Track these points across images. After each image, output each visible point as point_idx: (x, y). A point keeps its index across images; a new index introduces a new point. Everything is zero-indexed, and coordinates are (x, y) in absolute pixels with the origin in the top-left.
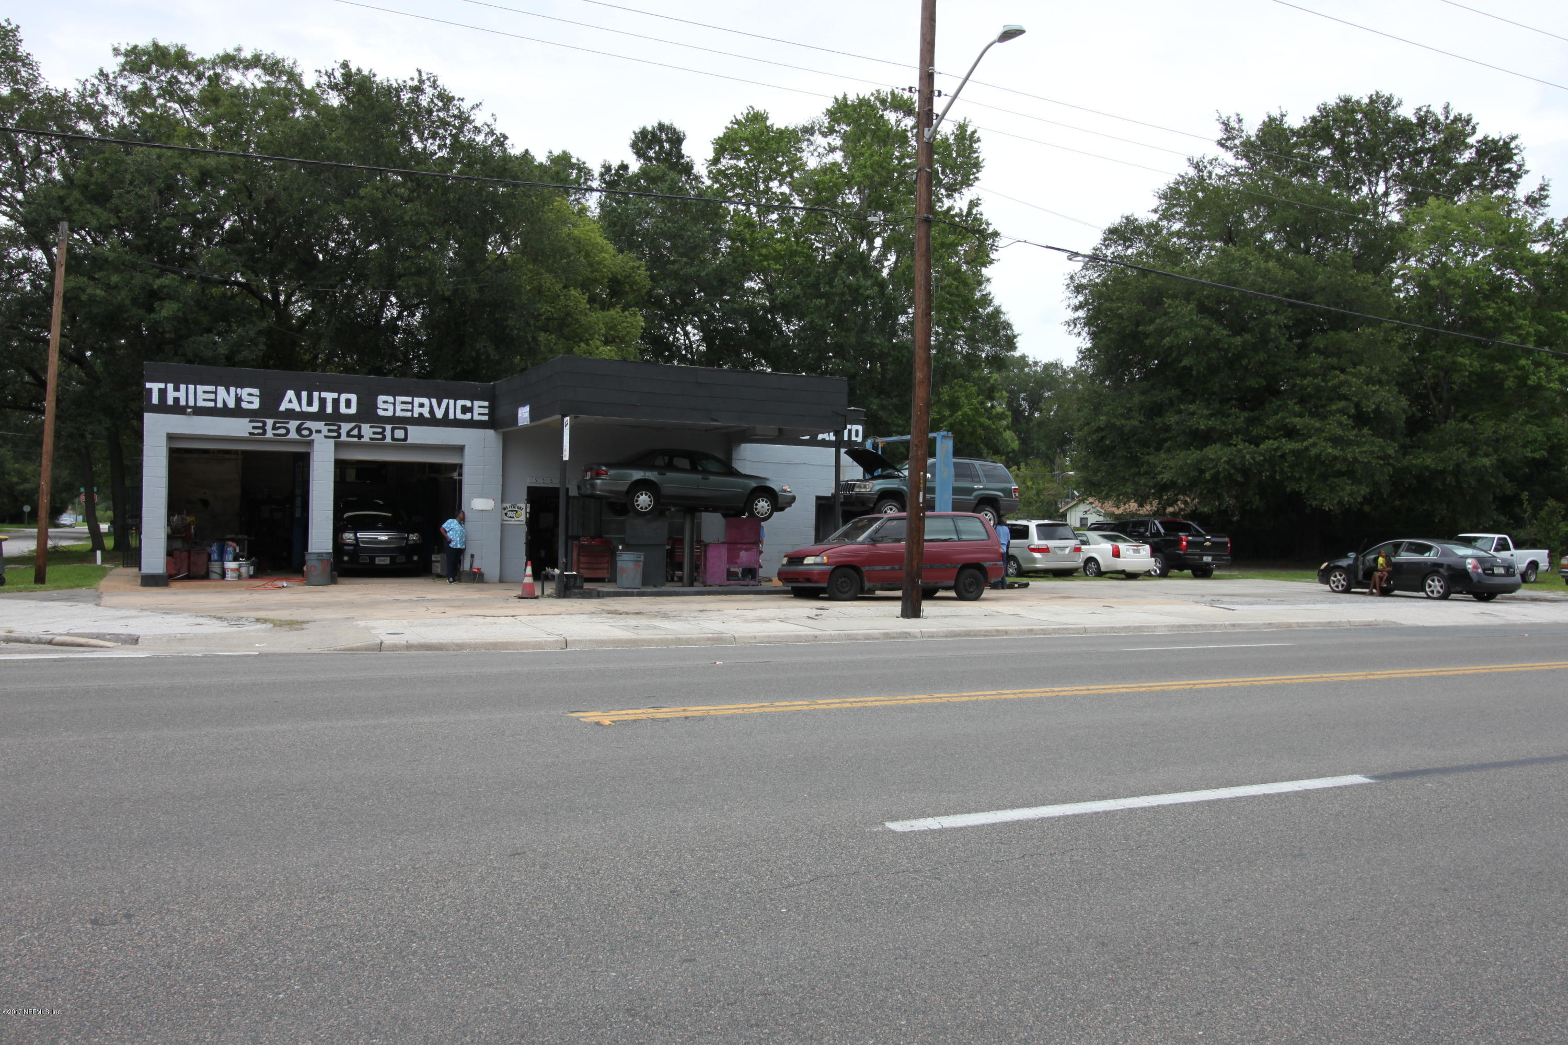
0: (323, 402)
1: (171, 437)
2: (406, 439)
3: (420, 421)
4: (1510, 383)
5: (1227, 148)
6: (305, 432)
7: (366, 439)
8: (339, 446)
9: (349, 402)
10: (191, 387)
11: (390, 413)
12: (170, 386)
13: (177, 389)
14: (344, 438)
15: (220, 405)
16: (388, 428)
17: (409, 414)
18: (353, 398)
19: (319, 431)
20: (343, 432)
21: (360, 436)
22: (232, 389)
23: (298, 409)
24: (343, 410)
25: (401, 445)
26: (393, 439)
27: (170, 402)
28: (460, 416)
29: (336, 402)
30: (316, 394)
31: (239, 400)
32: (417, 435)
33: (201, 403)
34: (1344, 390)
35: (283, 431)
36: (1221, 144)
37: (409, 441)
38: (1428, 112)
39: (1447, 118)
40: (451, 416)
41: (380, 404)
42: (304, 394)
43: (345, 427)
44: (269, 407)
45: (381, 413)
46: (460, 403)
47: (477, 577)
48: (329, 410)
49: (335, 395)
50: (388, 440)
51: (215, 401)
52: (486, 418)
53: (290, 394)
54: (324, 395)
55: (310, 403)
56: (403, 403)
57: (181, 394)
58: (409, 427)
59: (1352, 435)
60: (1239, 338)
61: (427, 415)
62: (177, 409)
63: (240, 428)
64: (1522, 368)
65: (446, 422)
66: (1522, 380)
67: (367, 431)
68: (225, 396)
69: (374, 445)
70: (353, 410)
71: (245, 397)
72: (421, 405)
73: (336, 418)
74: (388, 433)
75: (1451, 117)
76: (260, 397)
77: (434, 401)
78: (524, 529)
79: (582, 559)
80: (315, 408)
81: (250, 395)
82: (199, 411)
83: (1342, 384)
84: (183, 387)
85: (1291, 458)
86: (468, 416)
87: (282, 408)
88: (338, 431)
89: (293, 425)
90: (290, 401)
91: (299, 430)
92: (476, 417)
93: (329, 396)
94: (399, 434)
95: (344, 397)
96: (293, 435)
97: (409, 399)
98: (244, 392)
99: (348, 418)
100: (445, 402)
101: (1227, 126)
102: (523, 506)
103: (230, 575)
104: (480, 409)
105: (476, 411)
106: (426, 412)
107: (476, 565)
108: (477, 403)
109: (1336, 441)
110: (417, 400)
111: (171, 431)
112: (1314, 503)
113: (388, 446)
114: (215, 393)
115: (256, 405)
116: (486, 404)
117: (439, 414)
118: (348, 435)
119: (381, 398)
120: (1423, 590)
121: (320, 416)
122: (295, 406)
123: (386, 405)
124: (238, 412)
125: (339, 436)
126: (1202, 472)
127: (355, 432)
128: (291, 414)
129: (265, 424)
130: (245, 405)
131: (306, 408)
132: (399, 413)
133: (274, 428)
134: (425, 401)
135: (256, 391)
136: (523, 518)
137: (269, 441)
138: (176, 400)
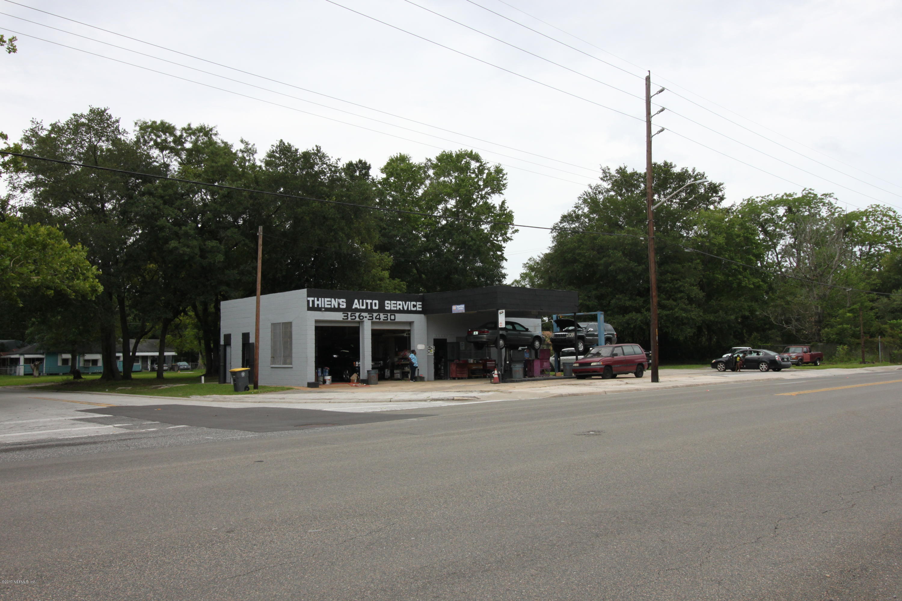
0: (367, 304)
1: (317, 321)
2: (395, 320)
3: (400, 311)
4: (735, 285)
5: (604, 180)
6: (361, 318)
7: (382, 320)
8: (373, 323)
9: (375, 304)
10: (323, 299)
11: (389, 308)
12: (316, 299)
13: (318, 300)
14: (374, 320)
15: (333, 307)
16: (389, 314)
17: (395, 309)
18: (377, 302)
19: (366, 317)
20: (374, 317)
21: (380, 319)
22: (337, 299)
23: (359, 308)
24: (374, 308)
25: (393, 322)
26: (391, 320)
27: (316, 306)
28: (413, 309)
29: (371, 304)
30: (365, 301)
31: (339, 304)
32: (400, 317)
33: (326, 306)
34: (682, 289)
35: (354, 317)
36: (602, 179)
37: (396, 320)
38: (686, 170)
39: (693, 173)
40: (410, 309)
41: (386, 305)
42: (361, 301)
43: (375, 315)
44: (349, 308)
45: (386, 308)
46: (413, 303)
47: (421, 379)
48: (369, 308)
49: (371, 301)
50: (389, 320)
51: (331, 305)
52: (421, 309)
53: (356, 301)
54: (368, 301)
55: (363, 305)
56: (394, 304)
57: (319, 302)
58: (396, 314)
59: (689, 307)
60: (641, 267)
61: (402, 309)
62: (319, 309)
63: (338, 316)
64: (739, 279)
65: (408, 312)
66: (739, 284)
67: (382, 316)
68: (334, 303)
69: (385, 322)
70: (377, 308)
71: (341, 303)
72: (400, 305)
73: (370, 311)
74: (389, 317)
75: (695, 173)
76: (346, 303)
77: (404, 302)
78: (433, 357)
79: (458, 369)
80: (364, 307)
81: (343, 302)
82: (327, 310)
83: (681, 286)
84: (320, 299)
85: (665, 318)
86: (415, 309)
87: (353, 307)
88: (372, 317)
89: (357, 314)
90: (356, 305)
91: (359, 316)
92: (418, 309)
93: (369, 301)
94: (393, 317)
95: (374, 301)
96: (357, 319)
97: (395, 302)
98: (341, 301)
99: (375, 311)
100: (407, 302)
101: (604, 172)
102: (432, 347)
103: (328, 382)
104: (419, 306)
105: (418, 306)
106: (401, 307)
107: (420, 374)
108: (418, 303)
109: (684, 310)
110: (398, 302)
111: (317, 319)
112: (675, 337)
113: (389, 323)
114: (331, 301)
115: (344, 307)
116: (421, 303)
117: (406, 308)
118: (376, 319)
119: (386, 302)
120: (759, 369)
121: (366, 311)
122: (358, 306)
123: (389, 305)
124: (338, 310)
125: (373, 319)
126: (629, 324)
127: (378, 317)
128: (357, 310)
129: (348, 314)
130: (341, 306)
131: (362, 307)
132: (393, 308)
133: (351, 316)
134: (401, 302)
135: (344, 300)
136: (433, 353)
137: (349, 322)
138: (318, 305)
